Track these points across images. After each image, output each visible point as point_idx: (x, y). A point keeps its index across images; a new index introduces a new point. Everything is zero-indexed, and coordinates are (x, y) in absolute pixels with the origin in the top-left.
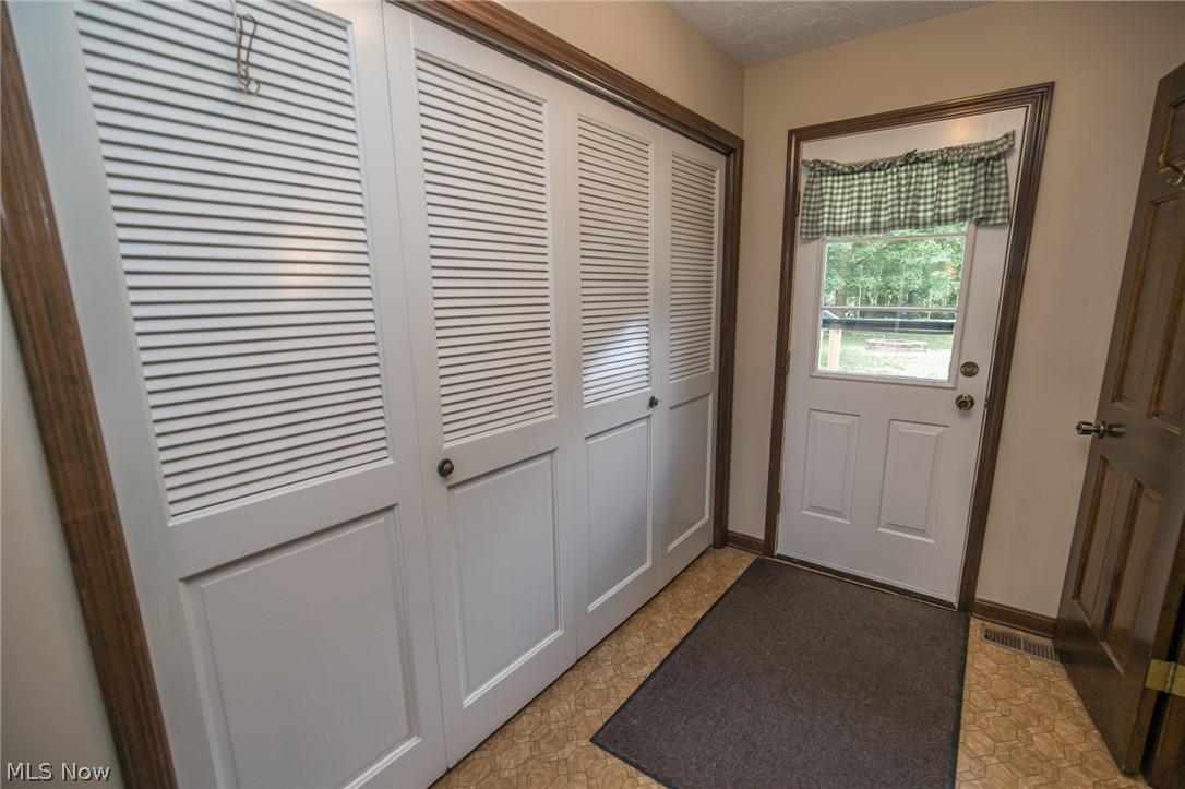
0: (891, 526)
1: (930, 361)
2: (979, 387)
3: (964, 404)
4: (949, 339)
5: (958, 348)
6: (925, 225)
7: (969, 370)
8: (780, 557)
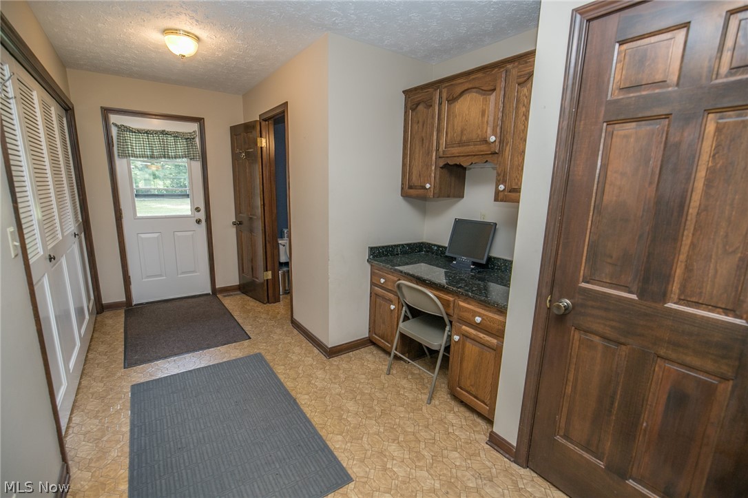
0: (183, 273)
1: (183, 208)
2: (202, 215)
3: (199, 222)
4: (188, 200)
5: (192, 203)
6: (172, 158)
7: (198, 210)
8: (135, 305)
